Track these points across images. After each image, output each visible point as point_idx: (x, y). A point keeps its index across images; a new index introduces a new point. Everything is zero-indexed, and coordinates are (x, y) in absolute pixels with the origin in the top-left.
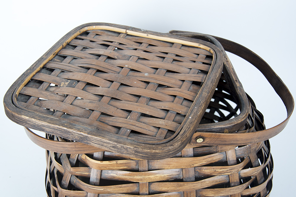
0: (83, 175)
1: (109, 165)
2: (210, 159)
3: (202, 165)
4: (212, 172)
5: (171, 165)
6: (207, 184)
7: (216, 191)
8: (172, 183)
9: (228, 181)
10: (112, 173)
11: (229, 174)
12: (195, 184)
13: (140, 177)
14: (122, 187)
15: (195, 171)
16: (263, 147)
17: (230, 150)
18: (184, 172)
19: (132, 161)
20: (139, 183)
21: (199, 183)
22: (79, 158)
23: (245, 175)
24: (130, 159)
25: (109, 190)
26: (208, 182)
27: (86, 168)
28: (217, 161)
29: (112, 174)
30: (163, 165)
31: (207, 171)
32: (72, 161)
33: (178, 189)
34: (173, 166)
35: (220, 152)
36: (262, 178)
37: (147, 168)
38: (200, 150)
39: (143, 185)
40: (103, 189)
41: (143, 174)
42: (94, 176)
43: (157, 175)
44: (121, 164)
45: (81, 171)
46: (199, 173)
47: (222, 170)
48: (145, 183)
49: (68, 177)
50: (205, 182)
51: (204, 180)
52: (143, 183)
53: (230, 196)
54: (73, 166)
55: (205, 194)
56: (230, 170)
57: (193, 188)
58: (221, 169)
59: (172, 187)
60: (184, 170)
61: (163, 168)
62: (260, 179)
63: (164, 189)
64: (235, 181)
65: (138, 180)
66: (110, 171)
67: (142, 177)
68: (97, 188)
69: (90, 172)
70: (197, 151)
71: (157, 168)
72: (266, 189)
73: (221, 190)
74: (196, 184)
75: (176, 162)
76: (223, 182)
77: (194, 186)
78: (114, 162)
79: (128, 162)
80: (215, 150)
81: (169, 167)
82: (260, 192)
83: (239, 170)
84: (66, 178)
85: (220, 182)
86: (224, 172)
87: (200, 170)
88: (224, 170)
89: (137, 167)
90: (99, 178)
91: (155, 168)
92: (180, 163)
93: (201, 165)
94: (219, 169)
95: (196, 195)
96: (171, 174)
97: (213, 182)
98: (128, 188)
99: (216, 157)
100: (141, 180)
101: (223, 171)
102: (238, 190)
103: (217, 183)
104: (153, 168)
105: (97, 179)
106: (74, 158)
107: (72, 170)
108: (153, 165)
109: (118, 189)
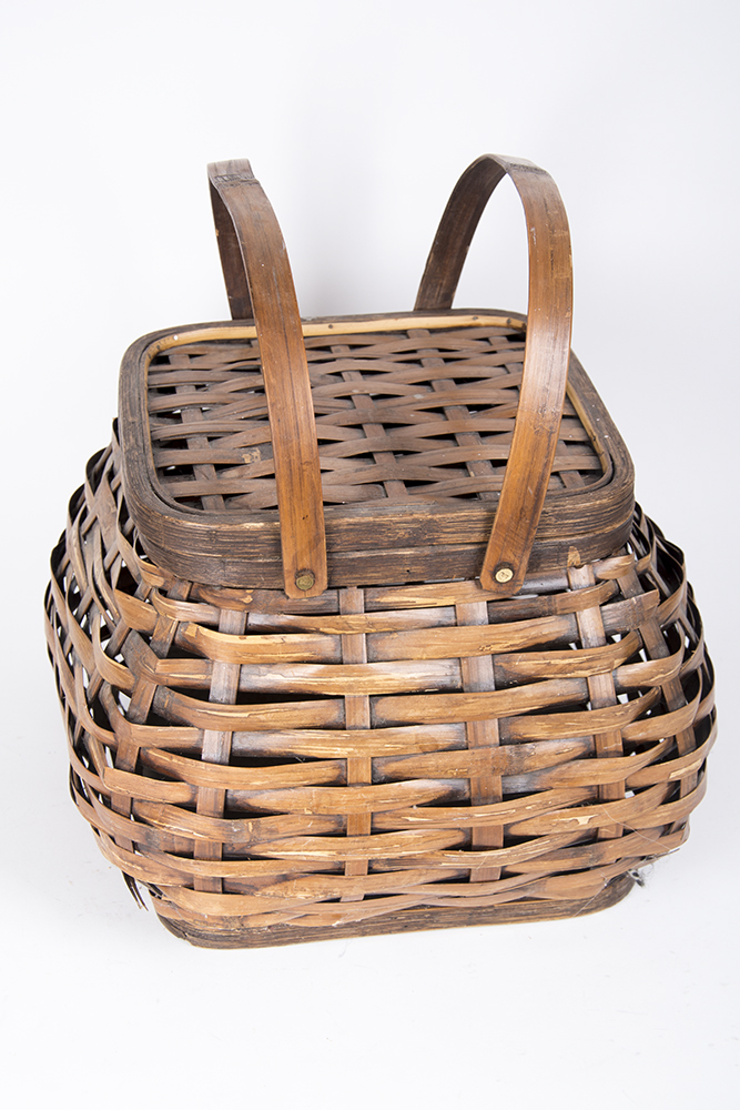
0: (191, 681)
1: (262, 648)
2: (533, 632)
3: (513, 649)
4: (539, 667)
5: (428, 649)
6: (527, 699)
7: (553, 720)
8: (432, 697)
9: (584, 695)
10: (269, 672)
11: (587, 673)
12: (495, 700)
13: (346, 679)
14: (299, 710)
15: (493, 665)
16: (679, 620)
17: (585, 608)
18: (465, 667)
19: (325, 638)
20: (343, 697)
21: (505, 695)
22: (177, 637)
23: (630, 679)
24: (317, 631)
25: (262, 717)
26: (531, 695)
27: (199, 661)
28: (552, 638)
29: (270, 677)
30: (407, 648)
31: (528, 664)
32: (158, 647)
33: (450, 712)
34: (436, 652)
35: (561, 615)
36: (678, 697)
37: (365, 656)
38: (505, 608)
39: (354, 701)
40: (246, 715)
41: (353, 670)
42: (221, 681)
43: (394, 675)
44: (295, 644)
45: (186, 671)
46: (505, 672)
47: (567, 661)
48: (360, 697)
49: (146, 694)
50: (521, 693)
51: (518, 688)
52: (355, 697)
53: (592, 740)
54: (161, 657)
55: (524, 731)
56: (588, 660)
57: (491, 710)
58: (564, 658)
59: (432, 707)
60: (464, 662)
61: (409, 656)
62: (675, 700)
63: (411, 714)
64: (605, 695)
65: (342, 688)
66: (263, 668)
67: (352, 679)
68: (230, 712)
69: (208, 672)
70: (499, 612)
71: (391, 656)
72: (692, 732)
73: (566, 717)
74: (499, 700)
75: (443, 640)
76: (570, 698)
77: (493, 704)
78: (276, 639)
79: (315, 640)
80: (546, 608)
81: (424, 652)
82: (674, 736)
83: (612, 663)
84: (142, 696)
85: (563, 699)
86: (571, 667)
87: (507, 662)
88: (571, 661)
89: (338, 655)
90: (234, 686)
91: (386, 658)
92: (453, 641)
93: (509, 649)
94: (558, 659)
95: (500, 734)
96: (429, 674)
97: (544, 696)
98: (314, 712)
99: (550, 628)
100: (350, 688)
101: (570, 664)
102: (613, 720)
103: (554, 700)
104: (380, 657)
105: (229, 689)
106: (164, 637)
107: (161, 666)
108: (380, 649)
109: (288, 714)
